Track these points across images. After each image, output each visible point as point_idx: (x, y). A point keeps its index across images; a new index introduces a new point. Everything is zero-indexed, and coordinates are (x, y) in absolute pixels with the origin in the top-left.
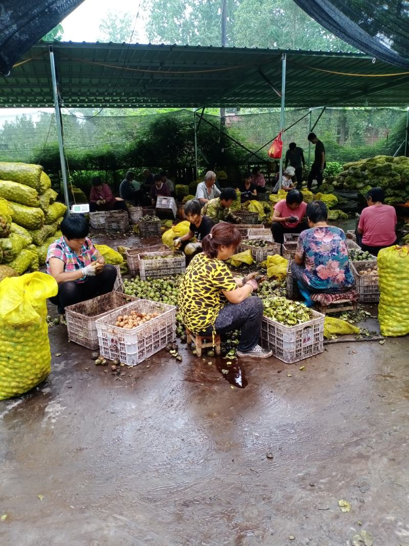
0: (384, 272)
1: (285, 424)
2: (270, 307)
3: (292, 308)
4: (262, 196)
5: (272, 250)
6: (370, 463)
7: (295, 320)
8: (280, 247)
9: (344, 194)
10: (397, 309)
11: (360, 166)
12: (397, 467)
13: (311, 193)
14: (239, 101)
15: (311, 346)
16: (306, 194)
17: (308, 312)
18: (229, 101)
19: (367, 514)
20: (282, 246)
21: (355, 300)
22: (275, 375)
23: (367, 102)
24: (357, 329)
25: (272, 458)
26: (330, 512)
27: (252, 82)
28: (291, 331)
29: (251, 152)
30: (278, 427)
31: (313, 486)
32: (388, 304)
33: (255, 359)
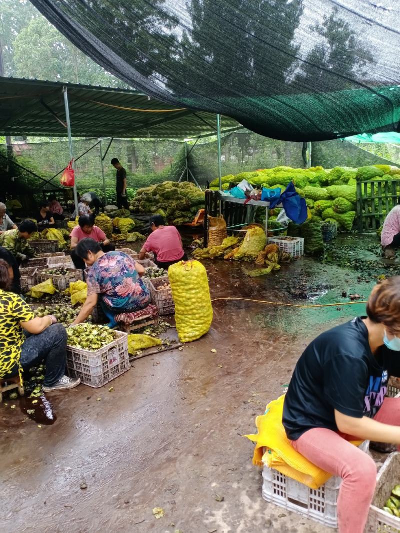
0: (175, 286)
1: (97, 449)
2: (74, 334)
3: (95, 332)
4: (60, 223)
5: (74, 277)
6: (178, 464)
7: (100, 343)
8: (81, 273)
9: (141, 218)
10: (189, 316)
11: (151, 191)
12: (201, 460)
13: (108, 218)
14: (25, 130)
15: (118, 365)
16: (104, 219)
17: (111, 333)
18: (15, 130)
19: (178, 513)
20: (84, 272)
21: (155, 314)
22: (84, 403)
23: (149, 134)
24: (159, 341)
25: (86, 487)
26: (146, 523)
27: (36, 112)
28: (95, 355)
29: (45, 180)
30: (90, 455)
31: (128, 502)
32: (182, 313)
33: (63, 390)
